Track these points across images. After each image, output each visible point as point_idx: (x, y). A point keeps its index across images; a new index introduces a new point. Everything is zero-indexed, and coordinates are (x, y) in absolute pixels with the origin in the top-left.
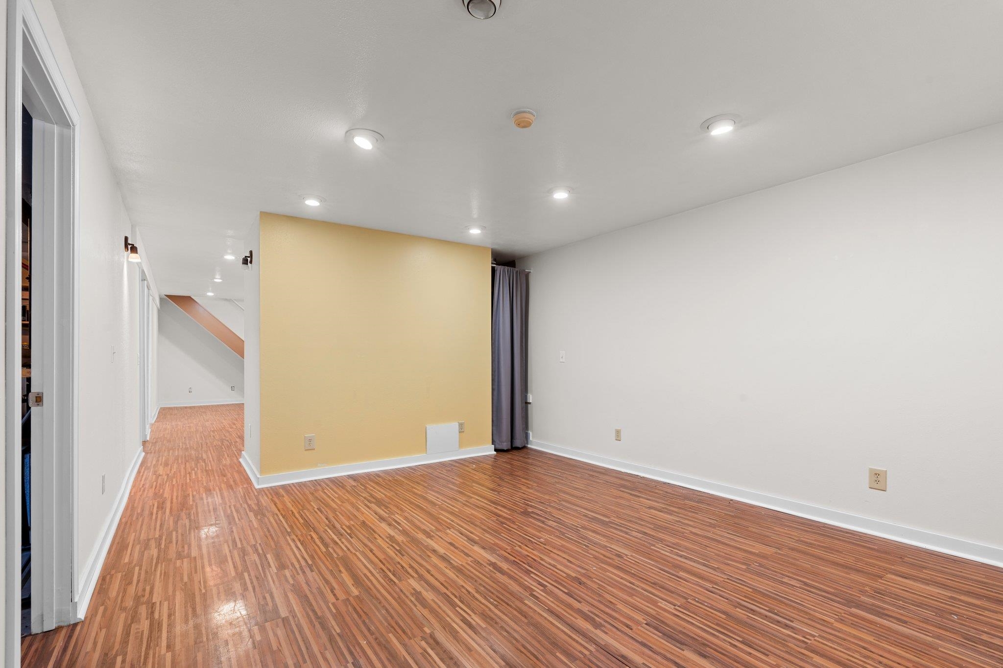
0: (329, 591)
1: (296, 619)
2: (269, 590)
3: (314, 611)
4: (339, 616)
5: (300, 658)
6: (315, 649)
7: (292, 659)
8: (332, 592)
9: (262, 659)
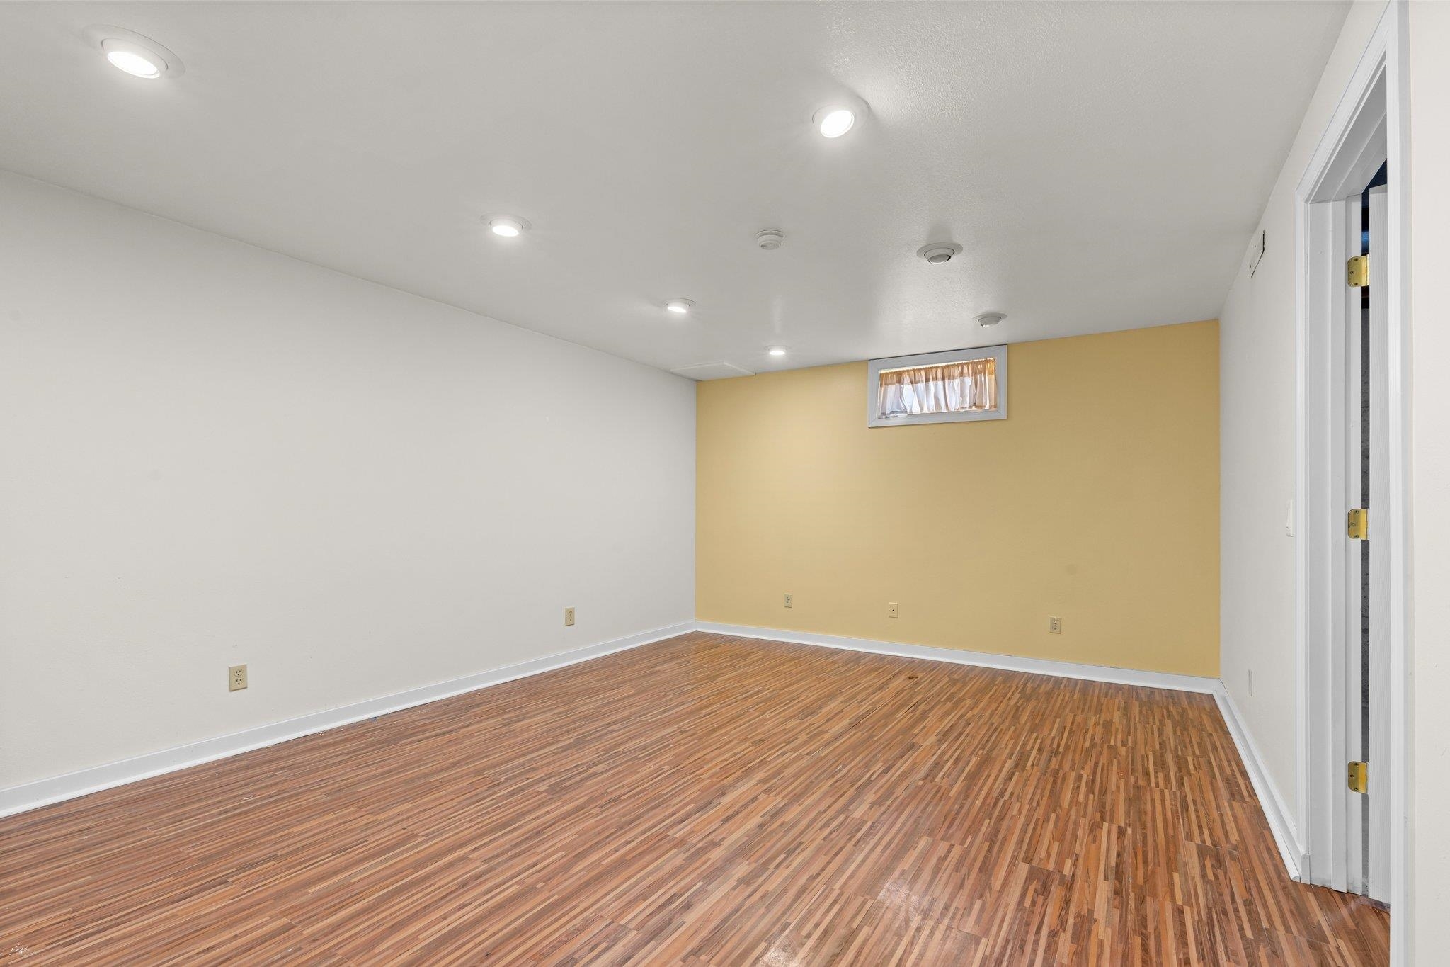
0: (949, 859)
1: (1016, 854)
2: (1020, 911)
3: (990, 850)
4: (973, 830)
5: (1040, 824)
6: (1021, 821)
7: (1046, 827)
8: (946, 857)
9: (1074, 842)
